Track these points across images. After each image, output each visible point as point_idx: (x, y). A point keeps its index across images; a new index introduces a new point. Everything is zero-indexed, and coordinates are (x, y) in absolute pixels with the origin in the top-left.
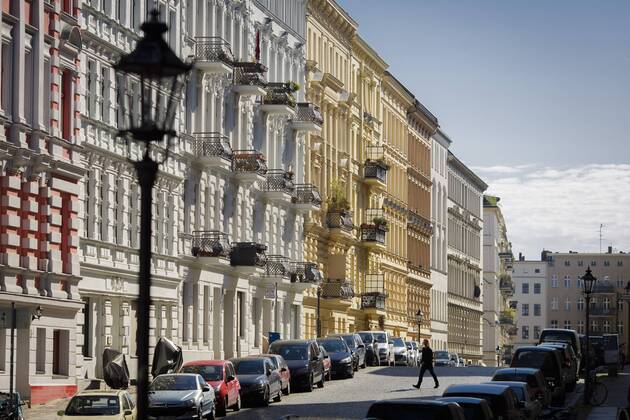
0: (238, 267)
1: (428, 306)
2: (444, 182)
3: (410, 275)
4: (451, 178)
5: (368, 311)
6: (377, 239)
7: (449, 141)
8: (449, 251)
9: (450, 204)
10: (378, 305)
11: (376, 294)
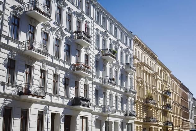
0: (74, 106)
1: (189, 126)
2: (192, 102)
3: (183, 119)
4: (194, 102)
5: (167, 126)
6: (168, 109)
7: (193, 95)
8: (194, 115)
9: (194, 106)
10: (168, 125)
11: (168, 122)
